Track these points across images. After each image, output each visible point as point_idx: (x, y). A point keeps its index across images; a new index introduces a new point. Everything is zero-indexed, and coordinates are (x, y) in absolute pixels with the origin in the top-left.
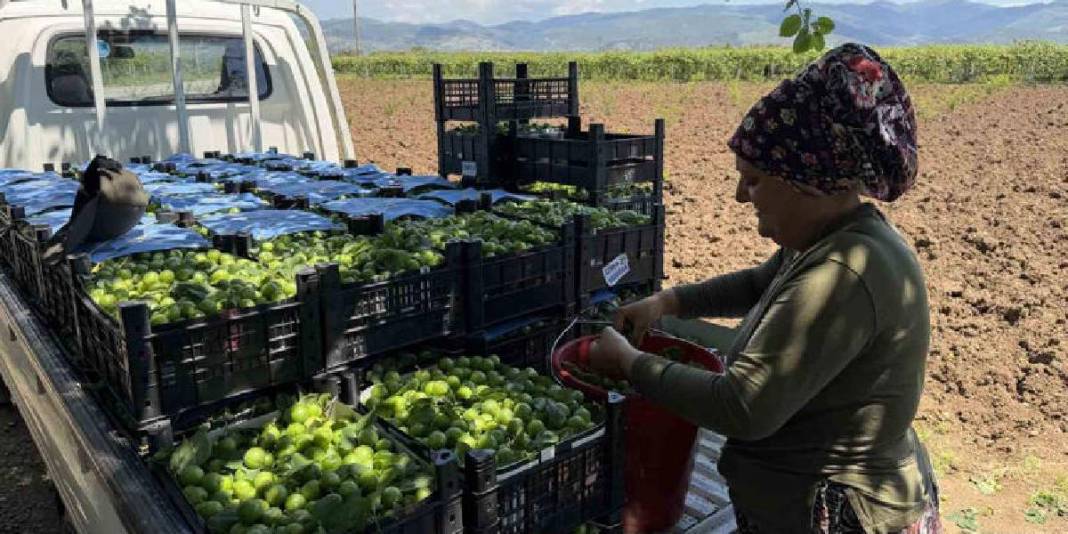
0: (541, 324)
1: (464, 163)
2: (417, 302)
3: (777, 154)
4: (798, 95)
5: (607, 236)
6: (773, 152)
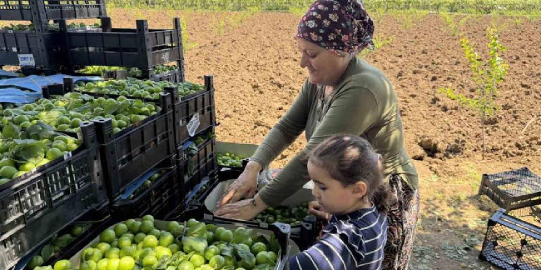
0: (156, 175)
1: (20, 56)
2: (66, 187)
3: (331, 38)
4: (334, 7)
5: (187, 102)
6: (329, 37)
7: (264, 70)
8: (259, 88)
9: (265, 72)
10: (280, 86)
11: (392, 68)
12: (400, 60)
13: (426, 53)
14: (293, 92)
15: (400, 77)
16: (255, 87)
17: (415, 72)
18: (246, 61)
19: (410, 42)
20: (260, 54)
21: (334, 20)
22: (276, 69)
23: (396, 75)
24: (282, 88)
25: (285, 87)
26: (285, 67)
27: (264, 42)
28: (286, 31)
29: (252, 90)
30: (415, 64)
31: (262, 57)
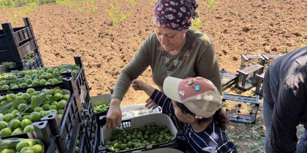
7: (58, 42)
8: (60, 54)
9: (59, 43)
10: (73, 51)
11: (134, 30)
12: (135, 24)
13: (147, 18)
14: (84, 53)
15: (140, 34)
16: (57, 55)
17: (146, 30)
18: (42, 39)
19: (136, 13)
20: (49, 33)
21: (184, 12)
22: (64, 40)
23: (138, 33)
24: (75, 52)
25: (76, 51)
26: (70, 38)
27: (49, 24)
28: (60, 15)
29: (55, 57)
30: (144, 25)
31: (52, 34)
